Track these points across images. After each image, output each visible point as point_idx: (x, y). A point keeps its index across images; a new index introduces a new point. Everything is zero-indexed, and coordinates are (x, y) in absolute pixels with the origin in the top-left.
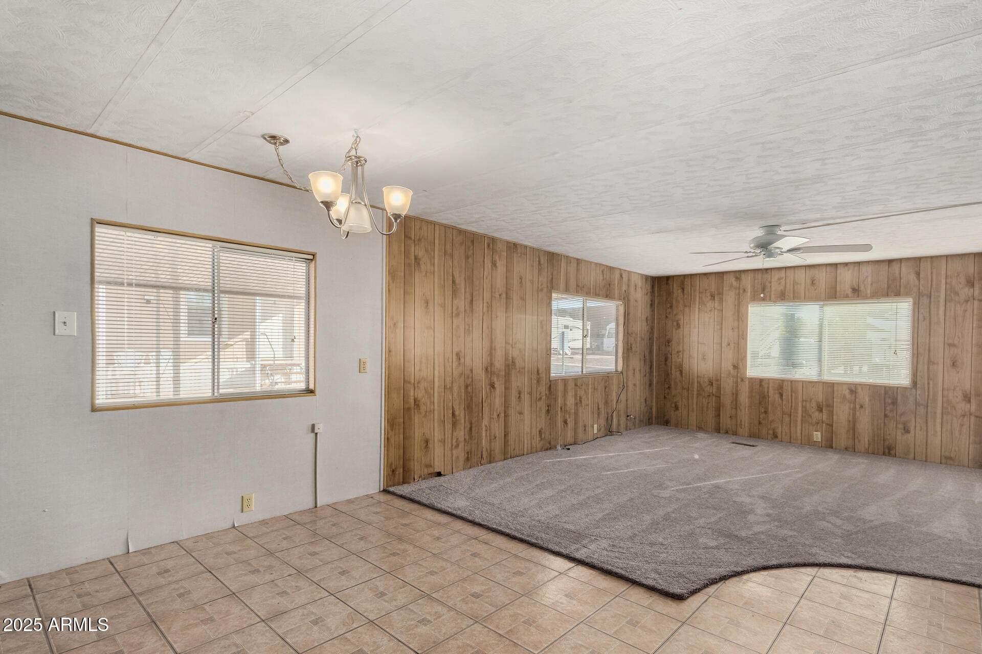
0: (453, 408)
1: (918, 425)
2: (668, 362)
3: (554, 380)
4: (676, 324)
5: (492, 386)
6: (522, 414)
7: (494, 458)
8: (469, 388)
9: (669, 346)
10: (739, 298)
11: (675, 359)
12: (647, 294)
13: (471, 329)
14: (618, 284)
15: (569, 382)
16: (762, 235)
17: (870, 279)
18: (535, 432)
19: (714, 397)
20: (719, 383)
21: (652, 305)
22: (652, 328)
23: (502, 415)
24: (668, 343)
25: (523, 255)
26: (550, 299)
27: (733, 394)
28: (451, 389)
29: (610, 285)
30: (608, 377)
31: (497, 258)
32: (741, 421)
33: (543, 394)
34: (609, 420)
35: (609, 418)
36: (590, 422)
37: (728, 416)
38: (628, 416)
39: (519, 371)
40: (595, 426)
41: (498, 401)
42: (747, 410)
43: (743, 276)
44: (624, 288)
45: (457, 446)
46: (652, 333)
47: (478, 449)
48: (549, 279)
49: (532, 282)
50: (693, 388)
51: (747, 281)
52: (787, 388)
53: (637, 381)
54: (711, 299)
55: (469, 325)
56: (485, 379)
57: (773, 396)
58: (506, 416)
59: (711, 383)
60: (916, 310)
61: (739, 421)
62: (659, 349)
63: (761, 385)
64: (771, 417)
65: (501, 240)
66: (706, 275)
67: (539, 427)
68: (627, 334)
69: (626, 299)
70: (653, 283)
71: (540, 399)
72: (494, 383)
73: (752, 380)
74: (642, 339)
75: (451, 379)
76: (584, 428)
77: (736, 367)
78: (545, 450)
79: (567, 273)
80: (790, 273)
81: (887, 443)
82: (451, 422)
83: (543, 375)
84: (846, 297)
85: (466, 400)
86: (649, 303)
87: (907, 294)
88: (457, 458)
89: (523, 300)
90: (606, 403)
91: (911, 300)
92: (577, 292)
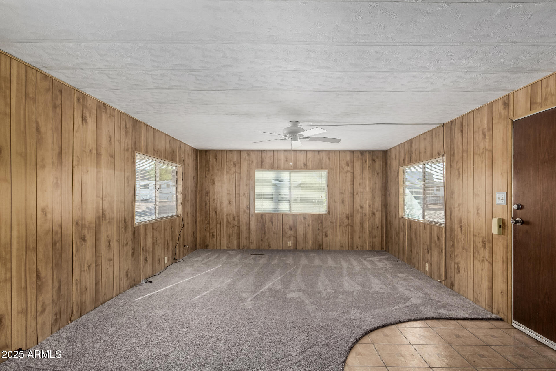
0: (37, 270)
1: (331, 233)
2: (207, 207)
3: (137, 227)
4: (212, 182)
5: (83, 239)
6: (112, 260)
7: (85, 309)
8: (58, 244)
9: (207, 195)
10: (250, 166)
11: (211, 204)
12: (194, 161)
13: (59, 182)
14: (179, 151)
15: (148, 227)
16: (289, 126)
17: (311, 160)
18: (123, 273)
19: (236, 227)
20: (239, 218)
21: (196, 168)
22: (197, 184)
23: (93, 265)
24: (207, 194)
25: (111, 117)
26: (134, 158)
27: (247, 224)
28: (36, 249)
29: (174, 152)
30: (173, 219)
31: (88, 114)
32: (252, 240)
33: (129, 239)
34: (174, 251)
35: (174, 250)
36: (162, 255)
37: (245, 238)
38: (185, 246)
39: (109, 221)
40: (166, 258)
41: (89, 254)
42: (255, 233)
43: (251, 153)
44: (182, 155)
45: (43, 311)
46: (196, 187)
47: (67, 306)
48: (134, 141)
49: (119, 142)
50: (224, 222)
51: (254, 156)
52: (275, 218)
53: (189, 220)
54: (233, 166)
55: (57, 178)
56: (76, 234)
57: (269, 224)
58: (97, 265)
59: (234, 219)
60: (329, 176)
61: (250, 240)
62: (201, 198)
63: (262, 218)
64: (267, 236)
65: (91, 97)
66: (231, 151)
67: (126, 268)
68: (184, 188)
69: (183, 163)
70: (197, 153)
71: (127, 244)
72: (84, 236)
73: (257, 215)
74: (192, 191)
75: (35, 238)
76: (158, 261)
77: (248, 208)
78: (131, 288)
79: (146, 139)
80: (275, 153)
81: (319, 243)
82: (35, 286)
83: (129, 224)
84: (301, 169)
85: (54, 258)
86: (195, 167)
87: (326, 168)
88: (44, 323)
89: (113, 157)
90: (172, 239)
91: (327, 171)
92: (154, 155)
